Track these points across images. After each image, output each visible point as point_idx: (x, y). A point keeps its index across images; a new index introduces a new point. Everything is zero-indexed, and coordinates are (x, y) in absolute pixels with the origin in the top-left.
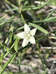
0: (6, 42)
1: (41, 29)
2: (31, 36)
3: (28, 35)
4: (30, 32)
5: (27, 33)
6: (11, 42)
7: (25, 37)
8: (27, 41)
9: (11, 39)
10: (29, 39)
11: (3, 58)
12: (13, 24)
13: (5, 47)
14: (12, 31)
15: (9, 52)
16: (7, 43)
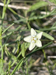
0: (13, 51)
1: (47, 36)
2: (37, 39)
3: (35, 39)
4: (36, 36)
5: (33, 37)
6: (18, 51)
7: (32, 40)
8: (33, 45)
9: (18, 48)
10: (35, 42)
11: (10, 66)
12: (20, 33)
13: (12, 56)
14: (19, 40)
15: (17, 60)
16: (15, 52)
